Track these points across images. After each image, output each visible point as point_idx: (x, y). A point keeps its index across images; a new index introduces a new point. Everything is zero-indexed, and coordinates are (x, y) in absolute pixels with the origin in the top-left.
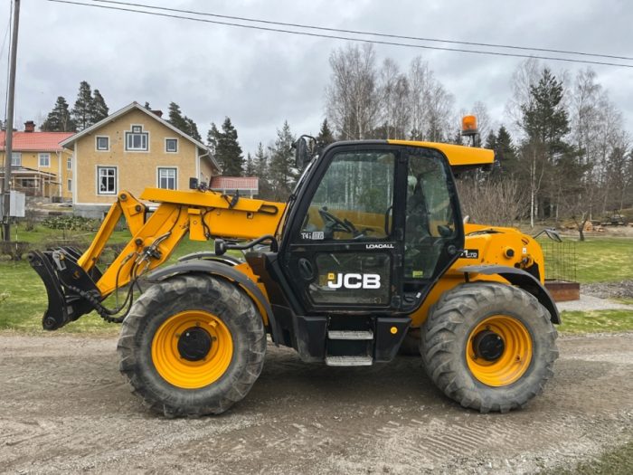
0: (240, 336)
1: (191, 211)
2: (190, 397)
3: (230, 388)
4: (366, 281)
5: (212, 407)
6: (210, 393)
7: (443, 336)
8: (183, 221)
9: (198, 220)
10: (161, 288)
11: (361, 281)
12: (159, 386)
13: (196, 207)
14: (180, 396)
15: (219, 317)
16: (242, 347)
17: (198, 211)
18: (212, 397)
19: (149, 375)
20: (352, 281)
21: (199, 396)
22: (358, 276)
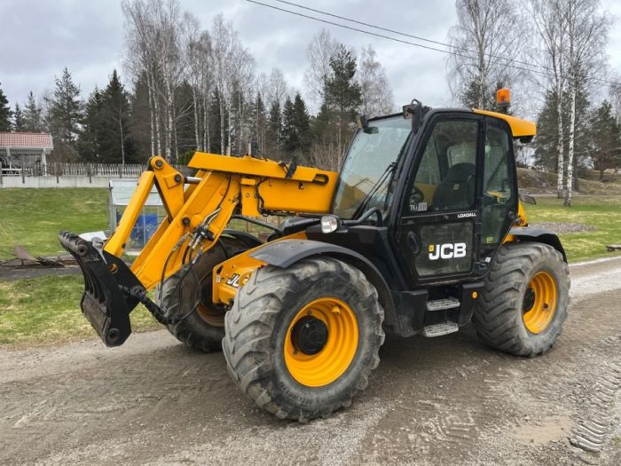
0: (367, 320)
1: (245, 181)
2: (324, 396)
3: (358, 377)
4: (456, 250)
5: (344, 402)
6: (340, 387)
7: (509, 295)
8: (233, 193)
9: (252, 192)
10: (294, 276)
11: (453, 250)
12: (293, 390)
13: (249, 176)
14: (314, 396)
15: (347, 302)
16: (368, 331)
17: (252, 182)
18: (343, 391)
19: (283, 379)
20: (447, 251)
21: (332, 392)
22: (450, 246)
